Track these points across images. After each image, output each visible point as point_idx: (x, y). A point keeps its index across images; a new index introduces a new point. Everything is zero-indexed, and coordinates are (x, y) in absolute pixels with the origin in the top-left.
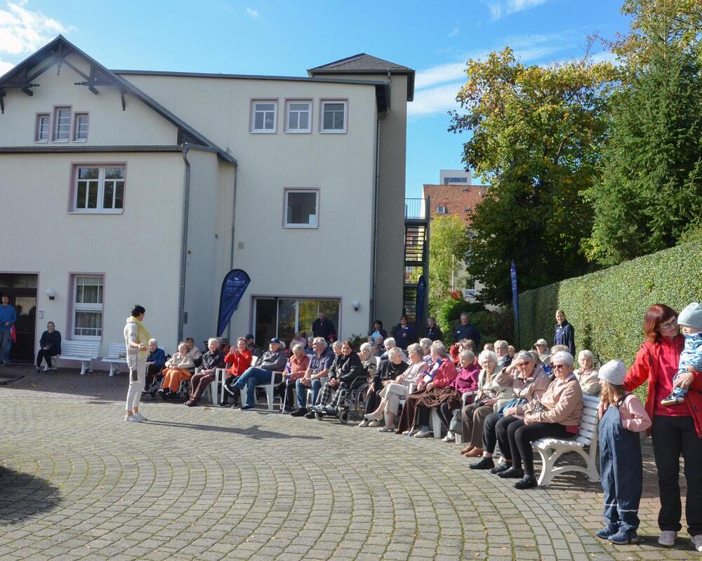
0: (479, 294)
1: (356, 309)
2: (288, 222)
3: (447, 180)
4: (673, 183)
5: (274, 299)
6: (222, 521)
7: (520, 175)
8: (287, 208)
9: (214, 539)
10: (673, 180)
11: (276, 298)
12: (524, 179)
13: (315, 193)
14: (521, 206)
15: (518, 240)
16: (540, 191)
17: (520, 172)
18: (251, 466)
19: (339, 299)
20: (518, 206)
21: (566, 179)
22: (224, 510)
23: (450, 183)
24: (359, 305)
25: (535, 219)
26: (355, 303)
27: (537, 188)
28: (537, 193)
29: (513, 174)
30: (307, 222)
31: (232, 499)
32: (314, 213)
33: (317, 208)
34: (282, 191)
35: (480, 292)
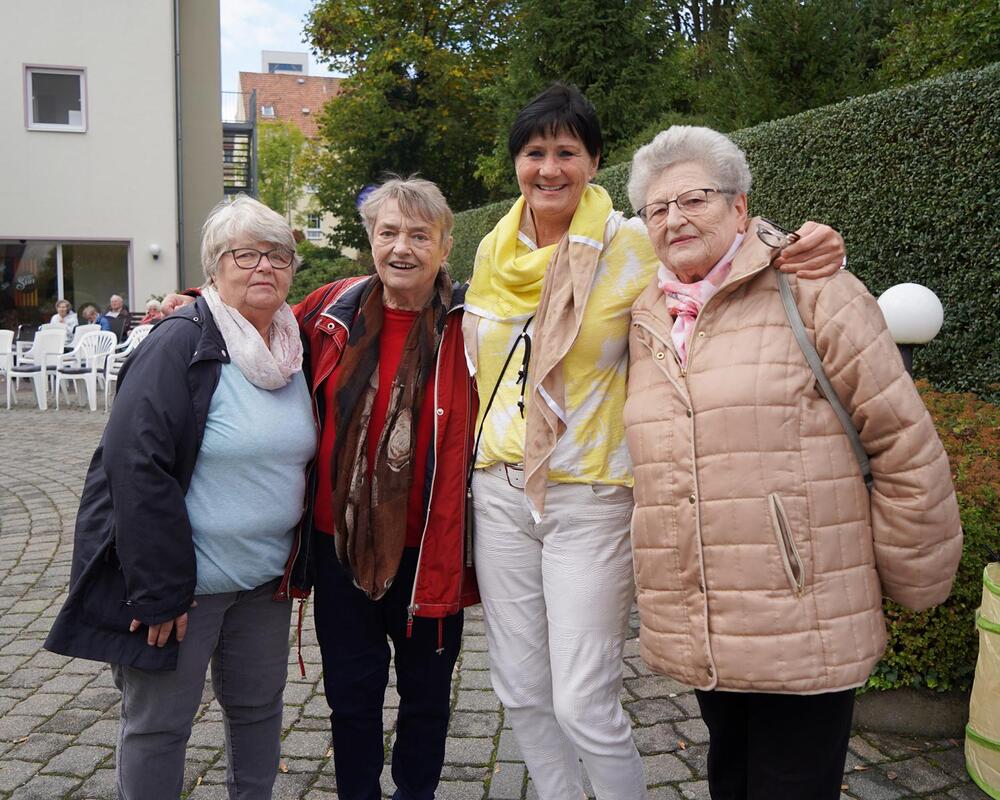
0: (333, 233)
1: (156, 257)
2: (35, 122)
3: (272, 66)
4: (602, 84)
5: (19, 243)
6: (16, 571)
7: (391, 61)
8: (31, 98)
9: (12, 596)
10: (602, 80)
11: (23, 241)
12: (397, 68)
13: (78, 77)
14: (393, 108)
15: (389, 157)
16: (419, 87)
17: (390, 58)
18: (37, 491)
19: (128, 242)
20: (390, 108)
21: (454, 69)
22: (14, 555)
23: (277, 72)
24: (160, 251)
25: (414, 127)
26: (155, 247)
27: (415, 82)
28: (414, 90)
29: (381, 62)
30: (66, 122)
31: (23, 539)
32: (79, 109)
33: (82, 100)
34: (20, 70)
35: (335, 230)
